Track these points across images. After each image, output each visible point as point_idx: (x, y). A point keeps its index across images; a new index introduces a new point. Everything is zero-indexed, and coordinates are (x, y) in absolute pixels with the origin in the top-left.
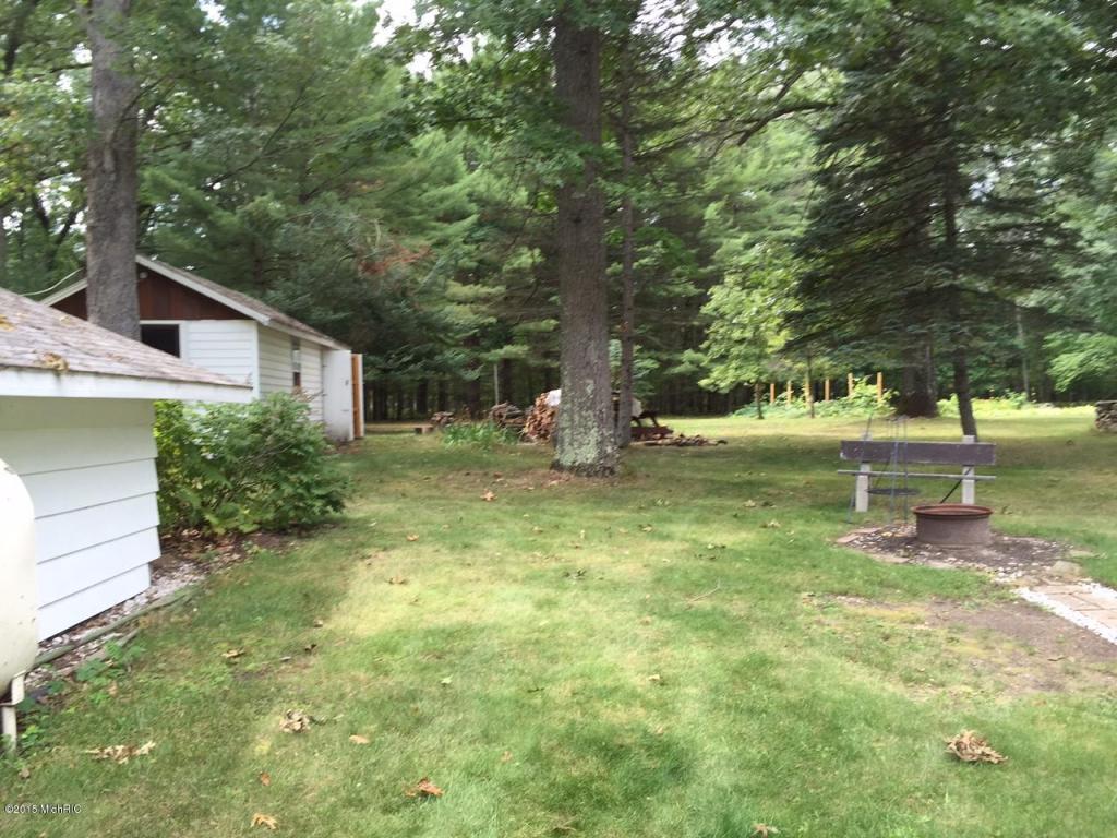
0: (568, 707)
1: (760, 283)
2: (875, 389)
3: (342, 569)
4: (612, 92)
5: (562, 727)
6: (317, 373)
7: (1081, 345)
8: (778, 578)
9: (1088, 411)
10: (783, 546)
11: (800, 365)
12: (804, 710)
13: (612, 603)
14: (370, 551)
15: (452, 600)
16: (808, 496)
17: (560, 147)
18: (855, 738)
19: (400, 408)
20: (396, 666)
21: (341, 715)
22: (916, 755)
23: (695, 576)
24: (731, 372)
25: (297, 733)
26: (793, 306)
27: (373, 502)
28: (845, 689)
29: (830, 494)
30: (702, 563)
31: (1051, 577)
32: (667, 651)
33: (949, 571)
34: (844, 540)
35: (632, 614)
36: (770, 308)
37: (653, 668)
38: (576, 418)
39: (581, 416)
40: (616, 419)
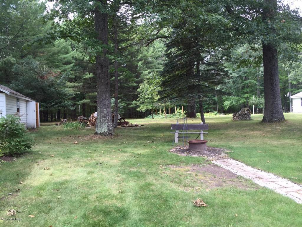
0: (95, 201)
1: (152, 83)
2: (182, 111)
3: (30, 166)
4: (111, 31)
5: (93, 207)
6: (25, 108)
7: (230, 99)
8: (154, 162)
9: (231, 115)
10: (156, 153)
11: (163, 105)
12: (159, 196)
13: (109, 171)
14: (38, 160)
15: (63, 173)
16: (163, 139)
17: (96, 45)
18: (171, 203)
19: (52, 118)
20: (45, 194)
21: (26, 210)
22: (186, 206)
23: (132, 163)
24: (145, 107)
25: (12, 216)
26: (160, 89)
27: (41, 146)
28: (169, 190)
29: (169, 138)
30: (135, 159)
31: (221, 158)
32: (123, 183)
33: (197, 157)
34: (172, 151)
35: (115, 174)
36: (155, 89)
37: (119, 188)
38: (102, 120)
39: (103, 119)
40: (113, 120)
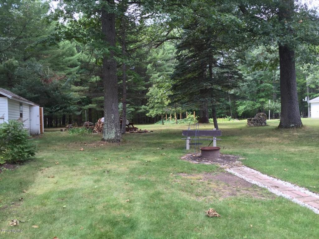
0: (102, 211)
1: (162, 87)
2: (193, 116)
3: (33, 174)
4: (119, 31)
5: (100, 217)
6: (29, 113)
7: (245, 103)
8: (165, 169)
9: (245, 121)
10: (166, 160)
11: (173, 109)
12: (169, 206)
13: (117, 179)
14: (42, 168)
15: (68, 181)
16: (174, 146)
17: (102, 47)
18: (182, 213)
19: (57, 124)
20: (49, 203)
21: (30, 220)
22: (198, 216)
23: (141, 170)
24: (155, 111)
25: (15, 226)
26: (171, 93)
27: (45, 153)
28: (180, 199)
29: (180, 145)
30: (144, 166)
31: (234, 165)
32: (132, 192)
33: (209, 165)
34: (183, 158)
35: (123, 182)
36: (165, 93)
37: (128, 198)
38: (109, 126)
39: (110, 125)
